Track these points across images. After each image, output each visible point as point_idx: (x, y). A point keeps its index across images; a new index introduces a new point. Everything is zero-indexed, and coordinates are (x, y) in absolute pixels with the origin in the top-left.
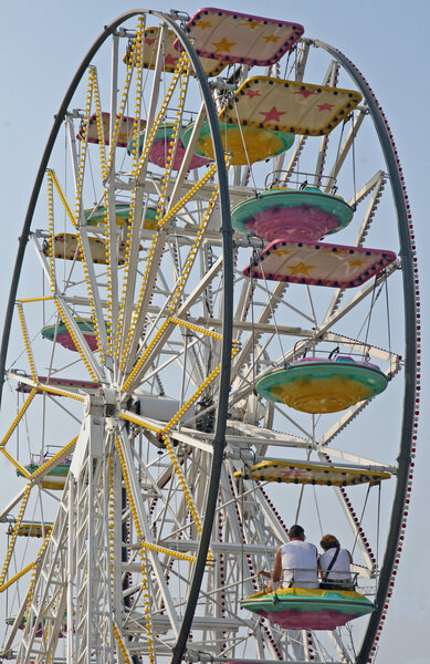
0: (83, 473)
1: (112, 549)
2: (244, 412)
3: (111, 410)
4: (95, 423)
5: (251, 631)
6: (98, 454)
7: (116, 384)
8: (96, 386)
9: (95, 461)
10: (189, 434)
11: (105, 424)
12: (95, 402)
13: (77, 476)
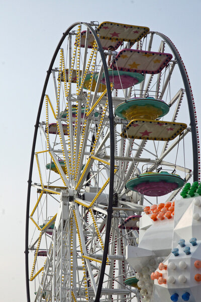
0: (60, 226)
1: (72, 260)
2: (132, 198)
3: (71, 199)
4: (64, 204)
5: (135, 295)
6: (66, 218)
7: (73, 187)
8: (65, 188)
9: (64, 221)
10: (101, 208)
11: (69, 205)
12: (65, 195)
13: (57, 228)
